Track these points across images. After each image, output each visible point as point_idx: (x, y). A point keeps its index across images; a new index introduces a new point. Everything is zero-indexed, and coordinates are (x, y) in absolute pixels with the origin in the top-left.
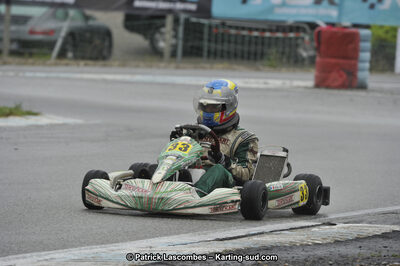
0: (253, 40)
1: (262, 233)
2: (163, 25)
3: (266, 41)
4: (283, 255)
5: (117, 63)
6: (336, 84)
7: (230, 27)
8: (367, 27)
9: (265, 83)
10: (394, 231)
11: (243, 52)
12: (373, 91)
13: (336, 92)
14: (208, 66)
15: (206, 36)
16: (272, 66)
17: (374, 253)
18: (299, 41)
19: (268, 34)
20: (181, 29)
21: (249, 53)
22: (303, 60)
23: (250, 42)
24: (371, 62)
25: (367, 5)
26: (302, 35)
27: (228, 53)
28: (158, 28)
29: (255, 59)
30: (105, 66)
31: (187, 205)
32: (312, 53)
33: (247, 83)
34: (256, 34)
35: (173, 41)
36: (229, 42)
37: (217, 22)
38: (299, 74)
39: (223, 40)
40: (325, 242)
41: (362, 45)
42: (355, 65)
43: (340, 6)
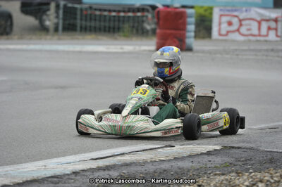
0: (112, 18)
1: (123, 154)
2: (49, 10)
3: (121, 19)
4: (139, 169)
5: (16, 37)
7: (96, 10)
8: (192, 7)
9: (122, 48)
10: (215, 150)
11: (105, 27)
12: (198, 52)
14: (80, 37)
15: (78, 17)
16: (125, 36)
17: (202, 165)
18: (145, 19)
19: (122, 14)
20: (61, 12)
21: (109, 28)
22: (147, 31)
23: (110, 20)
24: (195, 32)
26: (146, 14)
27: (95, 27)
28: (45, 12)
29: (114, 32)
30: (8, 39)
31: (146, 130)
32: (153, 26)
33: (108, 48)
34: (114, 14)
35: (56, 21)
36: (95, 20)
37: (87, 6)
38: (145, 41)
39: (91, 19)
40: (168, 159)
41: (189, 20)
42: (184, 34)
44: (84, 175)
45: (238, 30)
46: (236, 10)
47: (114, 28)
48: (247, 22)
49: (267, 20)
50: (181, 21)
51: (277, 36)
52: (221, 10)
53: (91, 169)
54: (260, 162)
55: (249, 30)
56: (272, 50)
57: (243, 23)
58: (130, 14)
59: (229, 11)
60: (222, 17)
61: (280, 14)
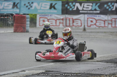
1: (5, 75)
6: (20, 31)
8: (28, 14)
10: (43, 72)
12: (31, 32)
13: (20, 33)
22: (10, 24)
24: (30, 24)
26: (9, 17)
32: (12, 22)
38: (9, 29)
40: (23, 76)
41: (27, 20)
42: (25, 25)
43: (20, 9)
46: (46, 16)
48: (51, 20)
49: (59, 20)
50: (24, 20)
51: (63, 26)
52: (40, 16)
57: (49, 21)
58: (2, 17)
59: (43, 16)
60: (41, 19)
61: (64, 17)
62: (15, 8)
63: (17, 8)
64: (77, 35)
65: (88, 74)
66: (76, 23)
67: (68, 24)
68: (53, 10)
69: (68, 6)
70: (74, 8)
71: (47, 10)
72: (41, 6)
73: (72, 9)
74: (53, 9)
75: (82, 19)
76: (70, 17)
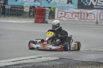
0: (18, 11)
1: (23, 60)
3: (22, 11)
6: (40, 22)
9: (22, 22)
10: (57, 59)
11: (16, 14)
12: (49, 24)
13: (40, 24)
14: (7, 17)
16: (23, 17)
19: (22, 9)
21: (17, 14)
22: (31, 16)
24: (49, 16)
25: (48, 2)
27: (12, 14)
29: (19, 16)
33: (17, 21)
34: (19, 9)
36: (12, 11)
38: (30, 19)
39: (11, 11)
40: (40, 62)
41: (47, 12)
42: (45, 17)
43: (41, 2)
44: (9, 67)
45: (64, 16)
46: (64, 9)
47: (19, 14)
48: (68, 13)
49: (75, 13)
50: (44, 12)
51: (78, 19)
52: (58, 9)
53: (12, 65)
54: (73, 64)
55: (68, 16)
56: (77, 24)
57: (66, 14)
59: (61, 9)
60: (59, 11)
61: (80, 11)
62: (37, 1)
63: (39, 1)
64: (90, 27)
65: (97, 62)
66: (90, 17)
67: (83, 18)
68: (70, 5)
69: (83, 1)
70: (89, 4)
71: (65, 4)
72: (60, 1)
73: (87, 4)
74: (70, 3)
75: (95, 13)
76: (84, 11)
